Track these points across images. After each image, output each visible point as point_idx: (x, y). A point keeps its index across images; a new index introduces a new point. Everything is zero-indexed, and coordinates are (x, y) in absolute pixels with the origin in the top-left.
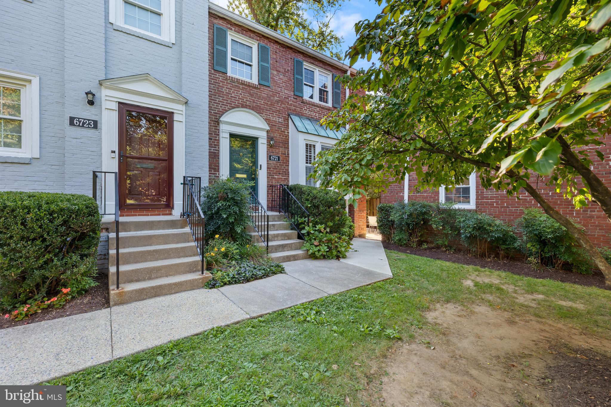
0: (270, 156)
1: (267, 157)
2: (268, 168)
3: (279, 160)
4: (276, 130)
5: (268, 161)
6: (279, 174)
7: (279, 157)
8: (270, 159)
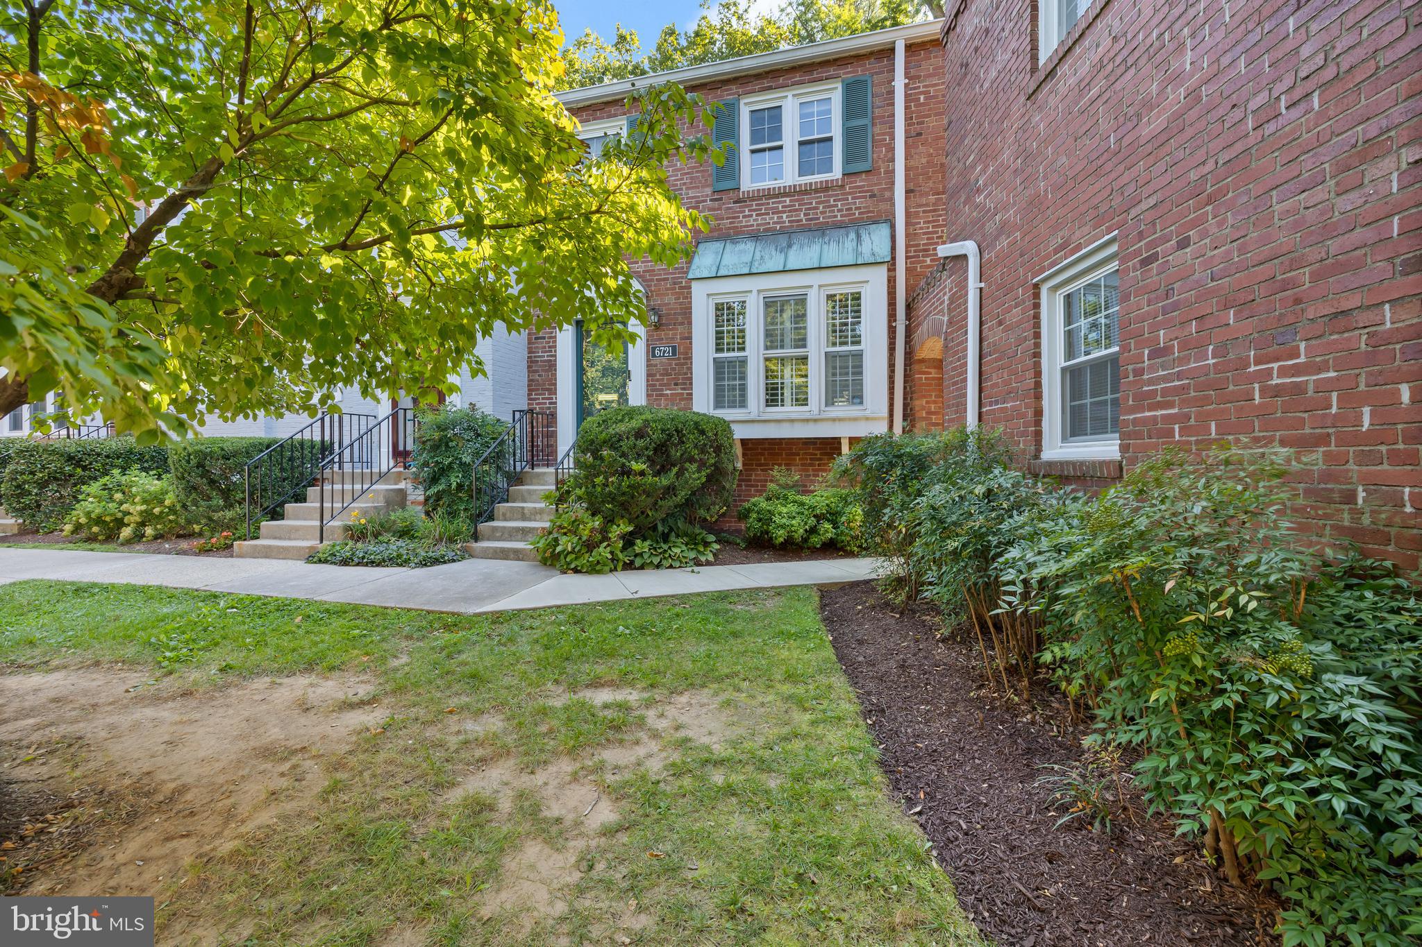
0: (654, 349)
1: (648, 352)
2: (648, 375)
3: (674, 354)
4: (667, 289)
5: (648, 360)
6: (676, 384)
7: (674, 348)
8: (654, 355)
